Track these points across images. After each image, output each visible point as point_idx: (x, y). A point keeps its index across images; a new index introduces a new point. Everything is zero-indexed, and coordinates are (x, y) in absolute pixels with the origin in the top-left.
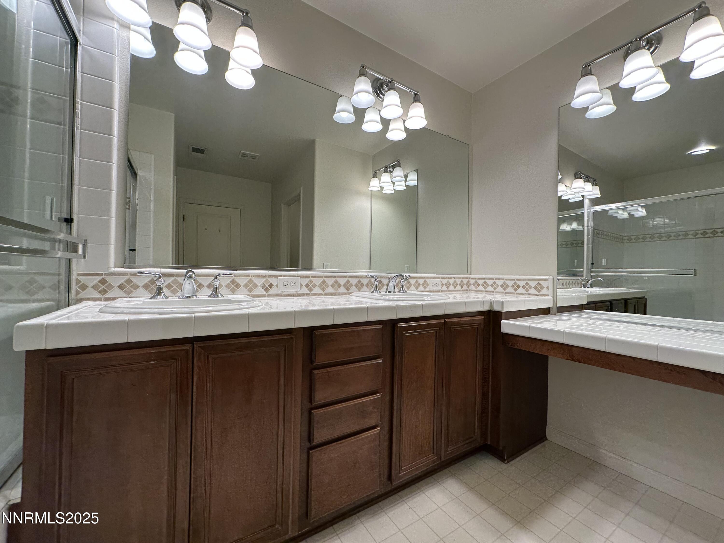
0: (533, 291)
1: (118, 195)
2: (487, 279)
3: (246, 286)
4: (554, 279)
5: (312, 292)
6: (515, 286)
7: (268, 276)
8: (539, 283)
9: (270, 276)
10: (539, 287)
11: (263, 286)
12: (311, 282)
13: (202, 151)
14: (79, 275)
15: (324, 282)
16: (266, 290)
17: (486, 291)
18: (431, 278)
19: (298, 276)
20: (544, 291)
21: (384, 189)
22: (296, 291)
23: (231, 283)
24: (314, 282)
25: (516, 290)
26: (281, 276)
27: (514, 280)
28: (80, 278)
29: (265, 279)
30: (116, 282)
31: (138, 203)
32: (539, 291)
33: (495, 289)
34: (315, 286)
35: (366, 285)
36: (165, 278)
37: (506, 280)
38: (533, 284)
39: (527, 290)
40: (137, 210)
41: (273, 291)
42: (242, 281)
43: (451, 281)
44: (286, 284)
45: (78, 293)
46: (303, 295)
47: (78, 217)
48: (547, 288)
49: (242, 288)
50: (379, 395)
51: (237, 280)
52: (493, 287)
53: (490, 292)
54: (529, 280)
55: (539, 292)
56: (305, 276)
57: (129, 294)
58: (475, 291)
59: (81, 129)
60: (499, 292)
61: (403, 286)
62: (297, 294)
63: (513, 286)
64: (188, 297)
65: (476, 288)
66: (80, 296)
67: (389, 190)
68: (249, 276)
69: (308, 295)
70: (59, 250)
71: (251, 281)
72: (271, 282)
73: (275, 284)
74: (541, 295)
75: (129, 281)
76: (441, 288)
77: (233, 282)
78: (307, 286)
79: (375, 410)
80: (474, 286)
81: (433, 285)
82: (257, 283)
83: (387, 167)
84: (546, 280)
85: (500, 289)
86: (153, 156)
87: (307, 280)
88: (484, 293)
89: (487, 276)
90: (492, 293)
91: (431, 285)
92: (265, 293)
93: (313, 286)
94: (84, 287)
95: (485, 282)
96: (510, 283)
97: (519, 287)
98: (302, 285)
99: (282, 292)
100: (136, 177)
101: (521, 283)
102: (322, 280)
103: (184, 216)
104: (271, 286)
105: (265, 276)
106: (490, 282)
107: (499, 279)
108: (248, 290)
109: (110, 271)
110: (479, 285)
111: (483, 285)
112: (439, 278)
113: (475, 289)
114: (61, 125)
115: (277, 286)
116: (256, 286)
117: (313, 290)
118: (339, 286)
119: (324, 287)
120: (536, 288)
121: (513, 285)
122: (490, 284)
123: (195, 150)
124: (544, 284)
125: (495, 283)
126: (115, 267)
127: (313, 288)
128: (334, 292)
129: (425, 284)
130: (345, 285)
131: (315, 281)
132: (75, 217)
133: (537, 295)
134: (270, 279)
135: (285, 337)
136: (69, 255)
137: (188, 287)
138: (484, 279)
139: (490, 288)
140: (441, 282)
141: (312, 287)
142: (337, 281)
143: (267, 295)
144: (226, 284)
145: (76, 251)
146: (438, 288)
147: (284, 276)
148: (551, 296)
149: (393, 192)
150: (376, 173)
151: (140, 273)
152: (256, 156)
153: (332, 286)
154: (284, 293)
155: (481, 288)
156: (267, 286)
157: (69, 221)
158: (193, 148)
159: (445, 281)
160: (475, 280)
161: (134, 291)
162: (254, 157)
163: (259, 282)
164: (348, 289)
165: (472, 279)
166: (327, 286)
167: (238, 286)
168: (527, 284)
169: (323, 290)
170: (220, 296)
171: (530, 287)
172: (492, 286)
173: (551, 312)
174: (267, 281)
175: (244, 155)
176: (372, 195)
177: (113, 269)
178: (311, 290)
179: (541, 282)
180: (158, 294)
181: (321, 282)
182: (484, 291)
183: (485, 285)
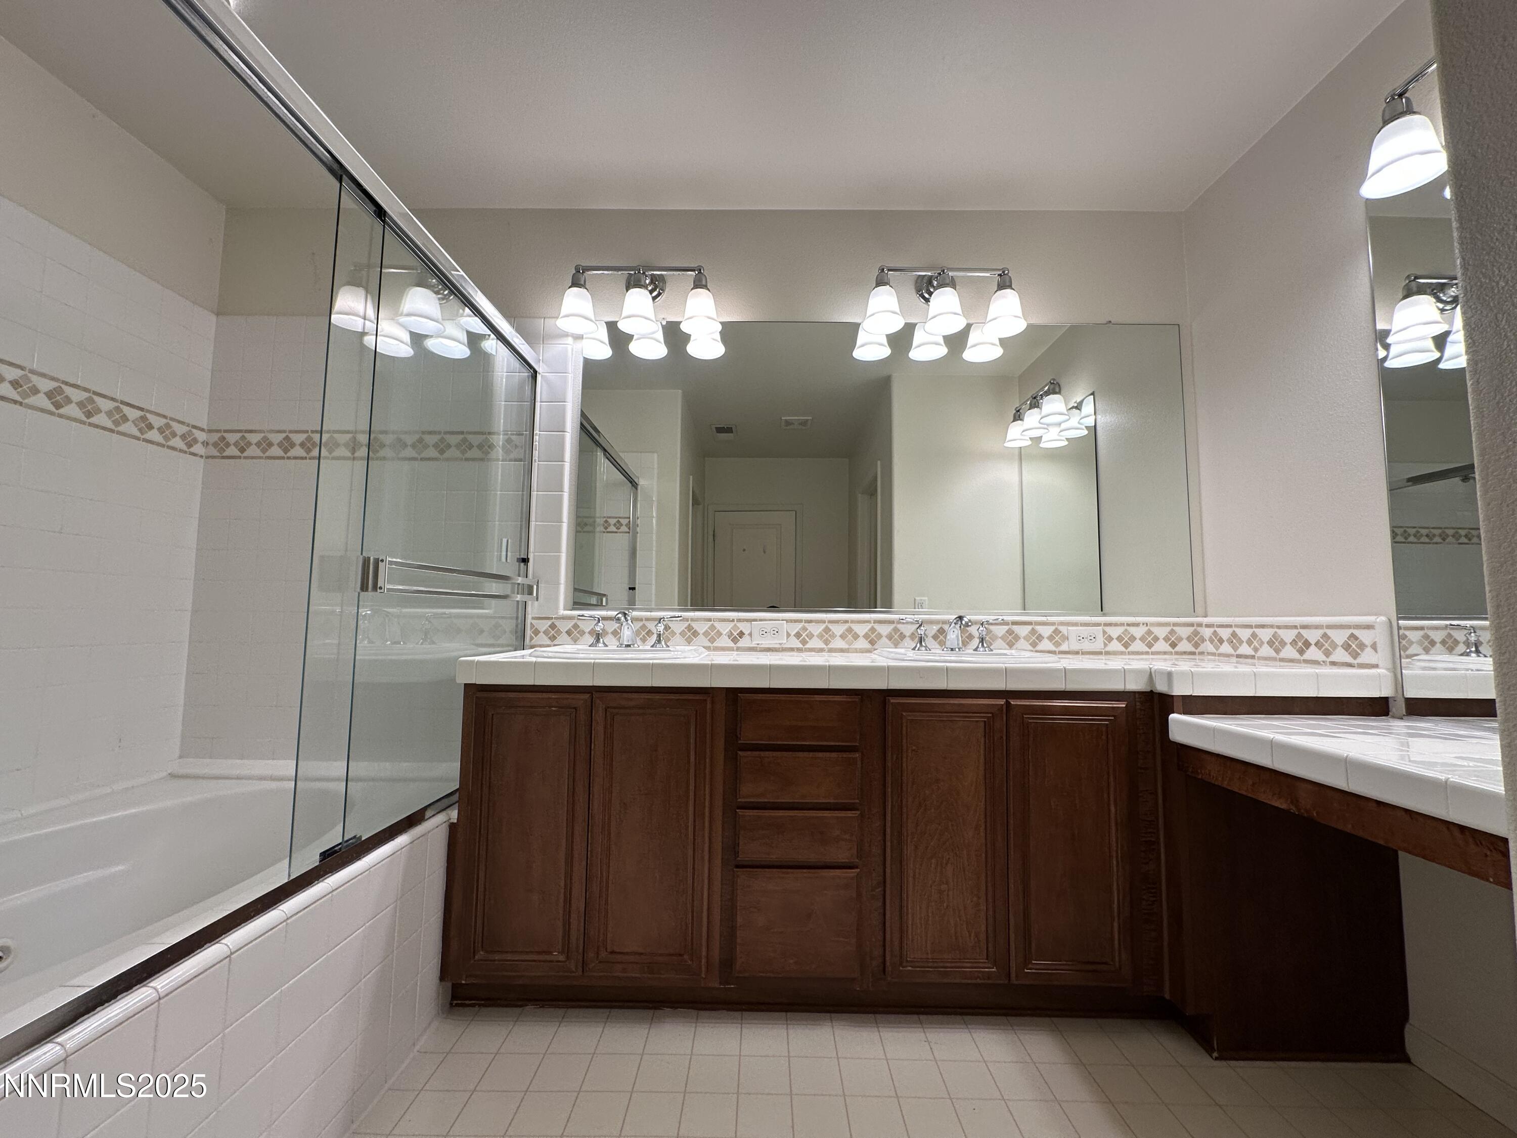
0: (1340, 655)
1: (569, 527)
2: (1237, 626)
3: (706, 634)
4: (1391, 623)
5: (807, 646)
6: (1300, 644)
7: (737, 620)
8: (1352, 636)
9: (739, 620)
10: (1354, 646)
11: (730, 635)
12: (805, 629)
13: (729, 430)
14: (533, 618)
15: (827, 630)
16: (735, 640)
17: (1238, 656)
18: (1075, 624)
19: (782, 620)
20: (1367, 656)
21: (1044, 439)
22: (780, 644)
23: (686, 630)
24: (809, 629)
25: (1301, 652)
26: (755, 620)
27: (1296, 627)
28: (534, 622)
29: (732, 624)
30: (564, 626)
31: (639, 523)
32: (1355, 655)
33: (1256, 650)
34: (811, 636)
35: (909, 637)
36: (605, 622)
37: (1279, 627)
38: (1339, 637)
39: (1327, 653)
40: (637, 533)
41: (744, 642)
42: (702, 628)
43: (1138, 632)
44: (764, 633)
45: (531, 638)
46: (792, 649)
47: (534, 555)
48: (1374, 647)
49: (701, 636)
50: (856, 814)
51: (695, 625)
52: (1252, 647)
53: (1246, 657)
54: (1329, 627)
55: (1355, 658)
56: (794, 620)
57: (575, 641)
58: (1213, 654)
59: (539, 461)
60: (1266, 659)
61: (982, 639)
62: (782, 648)
63: (1294, 643)
64: (629, 646)
65: (1217, 648)
66: (533, 642)
67: (1054, 439)
68: (710, 620)
69: (799, 650)
70: (518, 594)
71: (713, 627)
72: (741, 629)
73: (746, 632)
74: (1362, 666)
75: (576, 626)
76: (1105, 645)
77: (689, 628)
78: (798, 635)
79: (847, 837)
80: (1212, 643)
81: (1081, 639)
82: (721, 630)
83: (1035, 398)
84: (1369, 627)
85: (1266, 651)
86: (656, 455)
87: (798, 627)
88: (1234, 659)
89: (1237, 619)
90: (1250, 661)
91: (1073, 639)
92: (732, 644)
93: (808, 637)
94: (536, 632)
95: (1234, 635)
96: (1288, 636)
97: (1307, 644)
98: (788, 635)
99: (758, 644)
100: (636, 489)
101: (1313, 636)
102: (823, 626)
103: (714, 532)
104: (741, 634)
105: (733, 621)
106: (1245, 634)
107: (1263, 626)
108: (709, 640)
109: (559, 614)
110: (1221, 641)
111: (1230, 642)
112: (1098, 625)
113: (1214, 650)
114: (521, 461)
115: (750, 634)
116: (719, 634)
117: (808, 642)
118: (856, 637)
119: (827, 639)
120: (1347, 647)
121: (1294, 640)
122: (1244, 639)
123: (720, 430)
124: (1365, 637)
125: (1254, 635)
126: (565, 609)
127: (808, 639)
128: (847, 646)
129: (1057, 637)
130: (866, 636)
131: (811, 628)
132: (531, 557)
133: (1350, 665)
134: (739, 624)
135: (697, 698)
136: (526, 597)
137: (627, 633)
138: (1231, 626)
139: (1245, 649)
140: (1104, 632)
141: (806, 638)
142: (850, 628)
143: (735, 648)
144: (679, 632)
145: (530, 593)
146: (1098, 645)
147: (761, 620)
148: (1388, 669)
149: (1066, 443)
150: (1018, 411)
151: (582, 616)
152: (807, 420)
153: (843, 637)
154: (761, 646)
155: (1226, 648)
156: (735, 634)
157: (525, 561)
158: (716, 428)
159: (1115, 632)
160: (1212, 630)
161: (580, 638)
162: (804, 423)
163: (725, 628)
164: (872, 642)
165: (1208, 626)
166: (833, 636)
167: (695, 634)
168: (1325, 636)
169: (827, 642)
170: (664, 646)
171: (1334, 646)
172: (1249, 642)
173: (1393, 710)
174: (735, 627)
175: (788, 423)
176: (1021, 455)
177: (563, 612)
178: (804, 642)
179: (1356, 632)
180: (597, 641)
181: (823, 630)
182: (1232, 655)
183: (1235, 640)
